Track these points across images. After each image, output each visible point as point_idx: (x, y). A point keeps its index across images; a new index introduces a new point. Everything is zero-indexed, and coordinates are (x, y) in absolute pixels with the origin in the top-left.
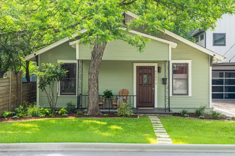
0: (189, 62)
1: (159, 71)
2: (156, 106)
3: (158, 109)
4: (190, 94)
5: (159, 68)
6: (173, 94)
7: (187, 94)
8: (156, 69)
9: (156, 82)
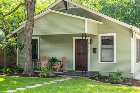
0: (114, 35)
1: (91, 43)
2: (89, 70)
3: (90, 72)
4: (115, 61)
5: (91, 41)
6: (101, 61)
7: (113, 61)
8: (89, 41)
9: (89, 51)
